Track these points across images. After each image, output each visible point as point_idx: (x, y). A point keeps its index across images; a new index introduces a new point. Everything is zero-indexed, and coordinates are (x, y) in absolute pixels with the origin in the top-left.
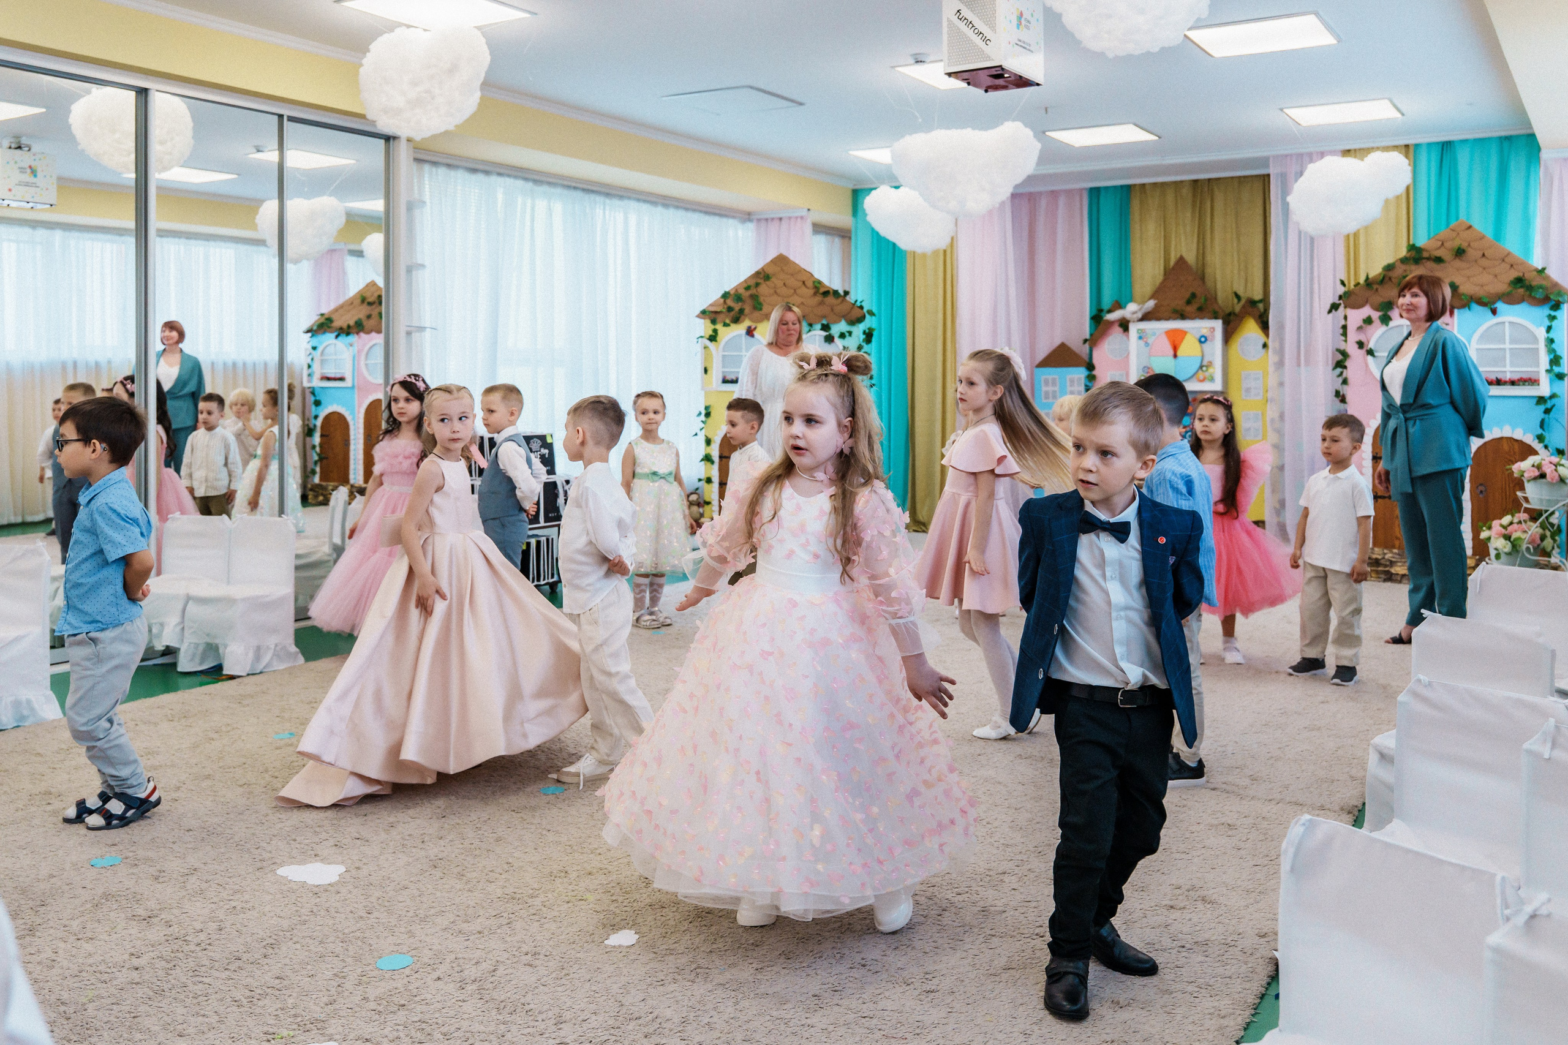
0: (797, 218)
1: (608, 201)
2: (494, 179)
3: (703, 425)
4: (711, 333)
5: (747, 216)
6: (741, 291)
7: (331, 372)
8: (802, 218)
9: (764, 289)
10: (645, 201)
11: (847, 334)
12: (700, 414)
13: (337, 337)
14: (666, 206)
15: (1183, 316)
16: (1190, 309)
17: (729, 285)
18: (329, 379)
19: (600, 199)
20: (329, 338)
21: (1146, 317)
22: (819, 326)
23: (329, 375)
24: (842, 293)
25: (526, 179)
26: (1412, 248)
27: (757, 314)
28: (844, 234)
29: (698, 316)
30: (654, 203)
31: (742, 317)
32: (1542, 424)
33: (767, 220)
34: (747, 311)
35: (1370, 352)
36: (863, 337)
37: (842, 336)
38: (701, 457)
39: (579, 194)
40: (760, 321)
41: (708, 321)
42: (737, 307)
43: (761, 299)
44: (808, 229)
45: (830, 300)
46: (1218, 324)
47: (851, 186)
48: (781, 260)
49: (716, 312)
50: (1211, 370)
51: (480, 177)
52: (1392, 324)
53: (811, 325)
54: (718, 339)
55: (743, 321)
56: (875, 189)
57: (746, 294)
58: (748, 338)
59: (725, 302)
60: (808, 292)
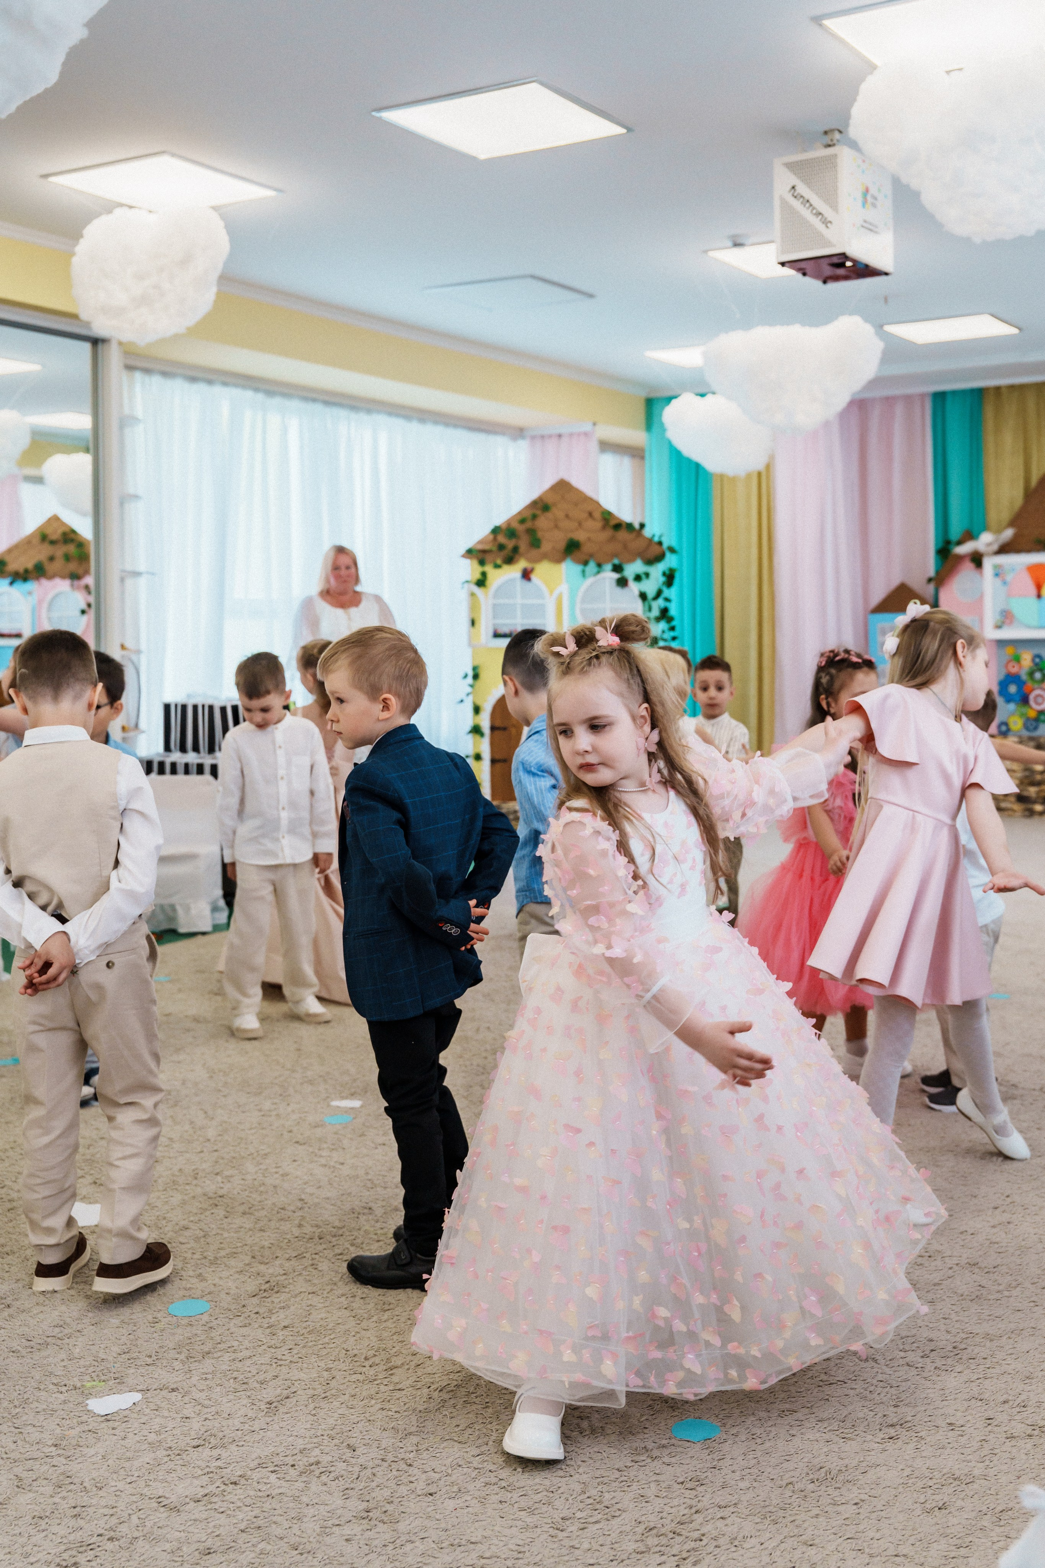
0: (579, 434)
1: (353, 416)
2: (218, 390)
3: (469, 690)
4: (478, 576)
5: (518, 432)
6: (515, 525)
8: (586, 434)
9: (543, 522)
10: (398, 415)
11: (643, 576)
12: (467, 676)
14: (422, 421)
17: (500, 519)
19: (343, 413)
22: (609, 567)
24: (637, 526)
25: (257, 390)
27: (534, 553)
28: (637, 453)
29: (463, 556)
30: (408, 418)
31: (517, 557)
33: (543, 437)
34: (523, 549)
36: (662, 579)
37: (638, 578)
38: (468, 728)
39: (318, 407)
40: (538, 560)
41: (475, 563)
42: (510, 544)
43: (540, 534)
44: (594, 446)
45: (622, 535)
47: (644, 394)
48: (562, 487)
49: (484, 552)
51: (202, 387)
53: (599, 565)
54: (488, 582)
55: (517, 561)
56: (676, 397)
57: (521, 528)
58: (525, 582)
59: (495, 539)
60: (599, 524)
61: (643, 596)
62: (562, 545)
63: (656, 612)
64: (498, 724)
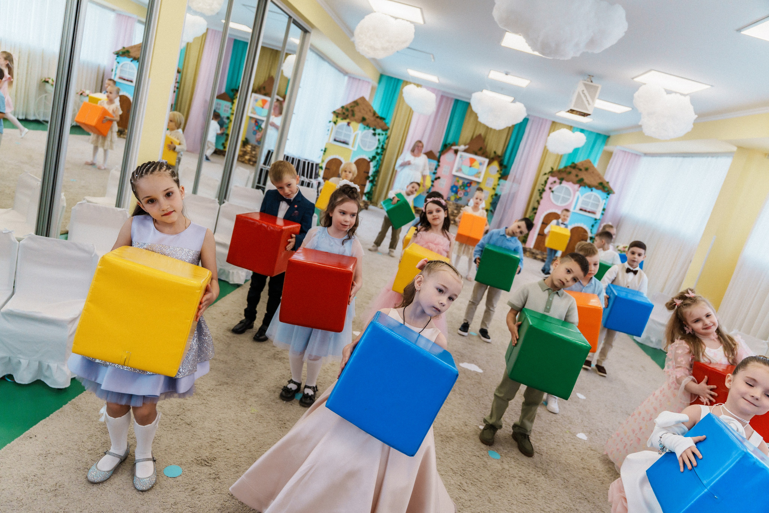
3: (322, 155)
4: (335, 120)
5: (346, 73)
6: (349, 107)
7: (126, 77)
8: (369, 82)
9: (356, 109)
12: (322, 150)
13: (132, 61)
15: (476, 154)
16: (479, 152)
17: (344, 104)
18: (124, 79)
20: (126, 61)
21: (466, 151)
22: (372, 128)
23: (124, 78)
24: (383, 119)
26: (573, 163)
27: (352, 118)
29: (330, 112)
32: (593, 226)
33: (353, 78)
34: (350, 116)
35: (552, 192)
36: (385, 137)
37: (379, 134)
40: (353, 121)
41: (334, 116)
42: (346, 113)
43: (355, 112)
45: (378, 120)
46: (487, 161)
47: (381, 72)
48: (363, 99)
49: (338, 113)
50: (480, 175)
52: (562, 185)
53: (370, 127)
54: (336, 123)
55: (347, 119)
58: (348, 127)
59: (342, 111)
60: (371, 114)
61: (379, 140)
62: (361, 118)
63: (380, 146)
64: (328, 167)
